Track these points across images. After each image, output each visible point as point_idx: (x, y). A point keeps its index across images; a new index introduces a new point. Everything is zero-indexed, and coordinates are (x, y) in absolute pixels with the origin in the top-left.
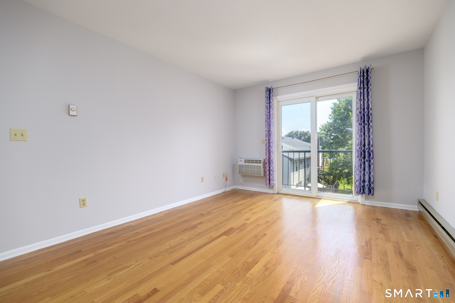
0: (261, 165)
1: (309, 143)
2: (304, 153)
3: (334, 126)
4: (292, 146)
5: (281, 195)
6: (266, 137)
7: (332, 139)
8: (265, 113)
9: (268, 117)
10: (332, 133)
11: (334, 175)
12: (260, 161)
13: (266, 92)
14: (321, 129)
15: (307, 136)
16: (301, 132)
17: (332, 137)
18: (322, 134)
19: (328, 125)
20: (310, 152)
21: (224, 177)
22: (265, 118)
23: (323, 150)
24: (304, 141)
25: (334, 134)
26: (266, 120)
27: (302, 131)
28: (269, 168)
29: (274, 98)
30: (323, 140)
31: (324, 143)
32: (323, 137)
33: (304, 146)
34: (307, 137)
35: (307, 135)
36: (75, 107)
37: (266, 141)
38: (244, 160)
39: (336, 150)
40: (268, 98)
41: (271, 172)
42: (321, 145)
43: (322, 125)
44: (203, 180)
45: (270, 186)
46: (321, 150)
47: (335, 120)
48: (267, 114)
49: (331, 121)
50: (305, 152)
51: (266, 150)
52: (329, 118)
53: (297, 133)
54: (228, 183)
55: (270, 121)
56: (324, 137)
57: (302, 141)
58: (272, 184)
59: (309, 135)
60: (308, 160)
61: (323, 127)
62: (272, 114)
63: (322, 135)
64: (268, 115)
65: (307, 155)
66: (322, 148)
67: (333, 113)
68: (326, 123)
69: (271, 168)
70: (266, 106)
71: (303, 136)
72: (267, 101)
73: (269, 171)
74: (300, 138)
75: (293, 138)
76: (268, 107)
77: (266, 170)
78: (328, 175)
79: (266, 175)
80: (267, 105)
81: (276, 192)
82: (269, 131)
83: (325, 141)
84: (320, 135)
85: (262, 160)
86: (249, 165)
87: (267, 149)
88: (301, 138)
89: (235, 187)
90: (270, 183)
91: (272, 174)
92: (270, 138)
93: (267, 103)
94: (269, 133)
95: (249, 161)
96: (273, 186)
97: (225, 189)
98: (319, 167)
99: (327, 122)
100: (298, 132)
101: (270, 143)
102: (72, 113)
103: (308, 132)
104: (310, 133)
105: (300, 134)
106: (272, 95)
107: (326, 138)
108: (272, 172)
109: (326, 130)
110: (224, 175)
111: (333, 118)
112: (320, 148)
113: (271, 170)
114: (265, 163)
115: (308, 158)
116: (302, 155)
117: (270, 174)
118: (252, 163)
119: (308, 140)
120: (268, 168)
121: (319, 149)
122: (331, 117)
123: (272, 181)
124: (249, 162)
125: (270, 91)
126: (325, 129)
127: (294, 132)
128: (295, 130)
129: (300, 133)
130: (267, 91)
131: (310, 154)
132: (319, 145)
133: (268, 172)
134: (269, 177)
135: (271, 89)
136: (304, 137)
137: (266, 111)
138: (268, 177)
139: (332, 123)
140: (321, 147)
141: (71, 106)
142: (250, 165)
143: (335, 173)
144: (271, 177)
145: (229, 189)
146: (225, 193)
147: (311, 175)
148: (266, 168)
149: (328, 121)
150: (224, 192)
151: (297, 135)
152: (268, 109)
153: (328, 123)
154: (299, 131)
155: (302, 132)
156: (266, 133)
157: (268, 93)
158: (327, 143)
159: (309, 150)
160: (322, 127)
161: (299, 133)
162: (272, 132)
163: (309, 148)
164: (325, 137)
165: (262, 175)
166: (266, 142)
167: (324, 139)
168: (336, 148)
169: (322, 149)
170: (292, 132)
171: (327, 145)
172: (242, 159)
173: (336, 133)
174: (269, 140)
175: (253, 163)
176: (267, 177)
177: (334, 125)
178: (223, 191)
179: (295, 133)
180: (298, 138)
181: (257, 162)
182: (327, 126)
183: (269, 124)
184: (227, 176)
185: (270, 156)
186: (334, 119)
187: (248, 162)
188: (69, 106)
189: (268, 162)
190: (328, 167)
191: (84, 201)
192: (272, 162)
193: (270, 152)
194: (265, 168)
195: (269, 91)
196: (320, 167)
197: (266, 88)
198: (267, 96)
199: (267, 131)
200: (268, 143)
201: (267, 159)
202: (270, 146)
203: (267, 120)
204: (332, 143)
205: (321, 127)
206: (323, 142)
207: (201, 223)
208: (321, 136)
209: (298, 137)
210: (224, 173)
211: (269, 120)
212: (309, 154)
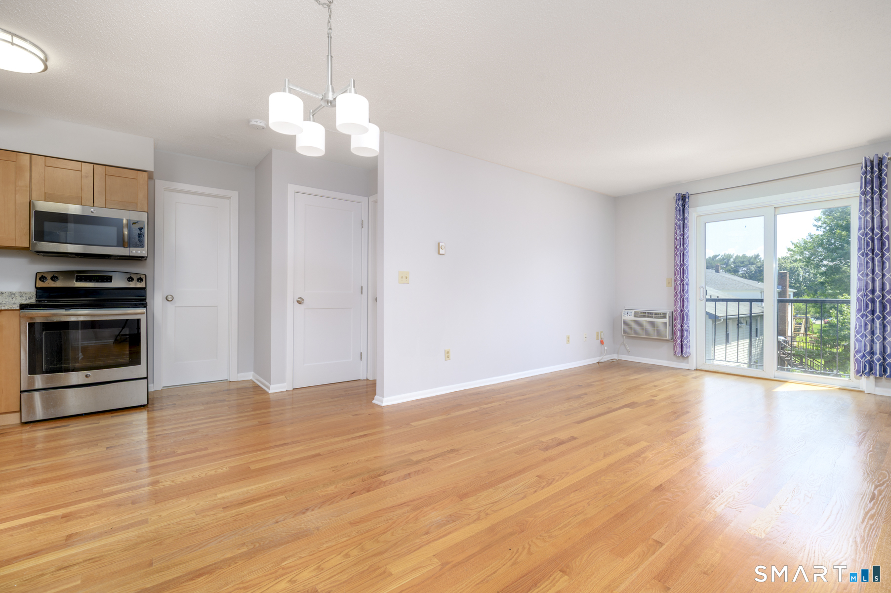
0: (667, 321)
1: (760, 283)
2: (749, 303)
3: (827, 244)
4: (715, 288)
5: (703, 373)
6: (675, 275)
7: (822, 274)
8: (675, 236)
9: (680, 242)
10: (823, 259)
11: (827, 357)
12: (665, 315)
13: (677, 202)
14: (792, 250)
15: (754, 266)
16: (737, 257)
17: (823, 269)
18: (796, 261)
19: (810, 242)
20: (762, 301)
21: (597, 339)
22: (675, 244)
23: (799, 299)
24: (746, 278)
25: (829, 261)
26: (676, 247)
27: (741, 256)
28: (682, 326)
29: (690, 210)
30: (798, 275)
31: (802, 282)
32: (798, 267)
33: (748, 288)
34: (753, 268)
35: (753, 264)
36: (444, 244)
37: (675, 282)
38: (633, 312)
39: (834, 298)
40: (680, 211)
41: (685, 333)
42: (791, 287)
43: (795, 242)
44: (568, 341)
45: (683, 356)
46: (792, 298)
47: (831, 230)
48: (678, 238)
49: (821, 233)
50: (751, 301)
51: (675, 296)
52: (815, 226)
53: (729, 260)
54: (606, 348)
55: (684, 249)
56: (802, 268)
57: (741, 277)
58: (686, 352)
59: (759, 264)
60: (756, 320)
61: (796, 246)
62: (688, 238)
63: (795, 264)
64: (680, 239)
65: (756, 307)
66: (795, 294)
67: (827, 213)
68: (806, 238)
69: (685, 327)
70: (676, 224)
71: (744, 267)
72: (678, 217)
73: (682, 331)
74: (735, 272)
75: (717, 271)
76: (680, 226)
77: (676, 329)
78: (809, 356)
79: (676, 338)
80: (679, 223)
81: (694, 368)
82: (683, 265)
83: (806, 277)
84: (791, 263)
85: (668, 313)
86: (642, 321)
87: (678, 296)
88: (739, 272)
89: (615, 357)
90: (682, 352)
91: (687, 336)
92: (683, 278)
93: (679, 220)
94: (682, 268)
95: (643, 314)
96: (688, 357)
97: (601, 357)
98: (786, 338)
99: (809, 234)
100: (729, 256)
101: (683, 284)
102: (442, 252)
103: (757, 256)
104: (762, 259)
105: (734, 262)
106: (688, 206)
107: (805, 271)
108: (687, 334)
109: (806, 254)
110: (598, 336)
111: (825, 225)
112: (789, 293)
113: (686, 330)
114: (673, 319)
115: (759, 316)
116: (744, 309)
117: (682, 336)
118: (648, 317)
119: (757, 275)
120: (679, 326)
121: (787, 296)
122: (819, 224)
123: (686, 348)
124: (644, 317)
125: (685, 200)
126: (803, 252)
127: (719, 257)
128: (722, 254)
129: (735, 260)
130: (679, 199)
131: (763, 308)
132: (788, 287)
133: (679, 333)
134: (681, 341)
135: (687, 196)
136: (745, 269)
137: (676, 233)
138: (679, 341)
139: (821, 236)
140: (791, 291)
141: (441, 244)
142: (646, 321)
143: (832, 353)
144: (685, 342)
145: (607, 358)
146: (600, 364)
147: (763, 354)
148: (675, 326)
149: (812, 234)
150: (598, 363)
151: (727, 264)
152: (680, 229)
153: (812, 238)
154: (732, 254)
155: (741, 258)
156: (676, 269)
157: (680, 203)
158: (809, 281)
159: (760, 298)
160: (794, 246)
161: (732, 260)
162: (687, 268)
163: (760, 294)
164: (805, 269)
165: (668, 337)
166: (676, 284)
167: (802, 273)
168: (834, 295)
169: (794, 297)
170: (715, 256)
171: (809, 288)
172: (629, 311)
173: (832, 261)
174: (682, 281)
175: (651, 317)
176: (677, 341)
177: (828, 241)
178: (598, 361)
179: (723, 259)
180: (729, 271)
181: (658, 315)
182: (809, 244)
183: (682, 253)
184: (603, 337)
185: (683, 306)
186: (828, 228)
187: (641, 317)
188: (439, 244)
189: (680, 317)
190: (812, 338)
191: (448, 352)
192: (687, 316)
193: (683, 300)
194: (673, 326)
195: (683, 200)
196: (789, 336)
197: (676, 194)
198: (678, 208)
199: (678, 265)
200: (680, 285)
201: (677, 311)
202: (683, 291)
203: (678, 247)
204: (822, 283)
205: (792, 247)
206: (797, 281)
207: (585, 394)
208: (792, 265)
209: (729, 268)
210: (598, 333)
211: (682, 247)
212: (761, 308)
